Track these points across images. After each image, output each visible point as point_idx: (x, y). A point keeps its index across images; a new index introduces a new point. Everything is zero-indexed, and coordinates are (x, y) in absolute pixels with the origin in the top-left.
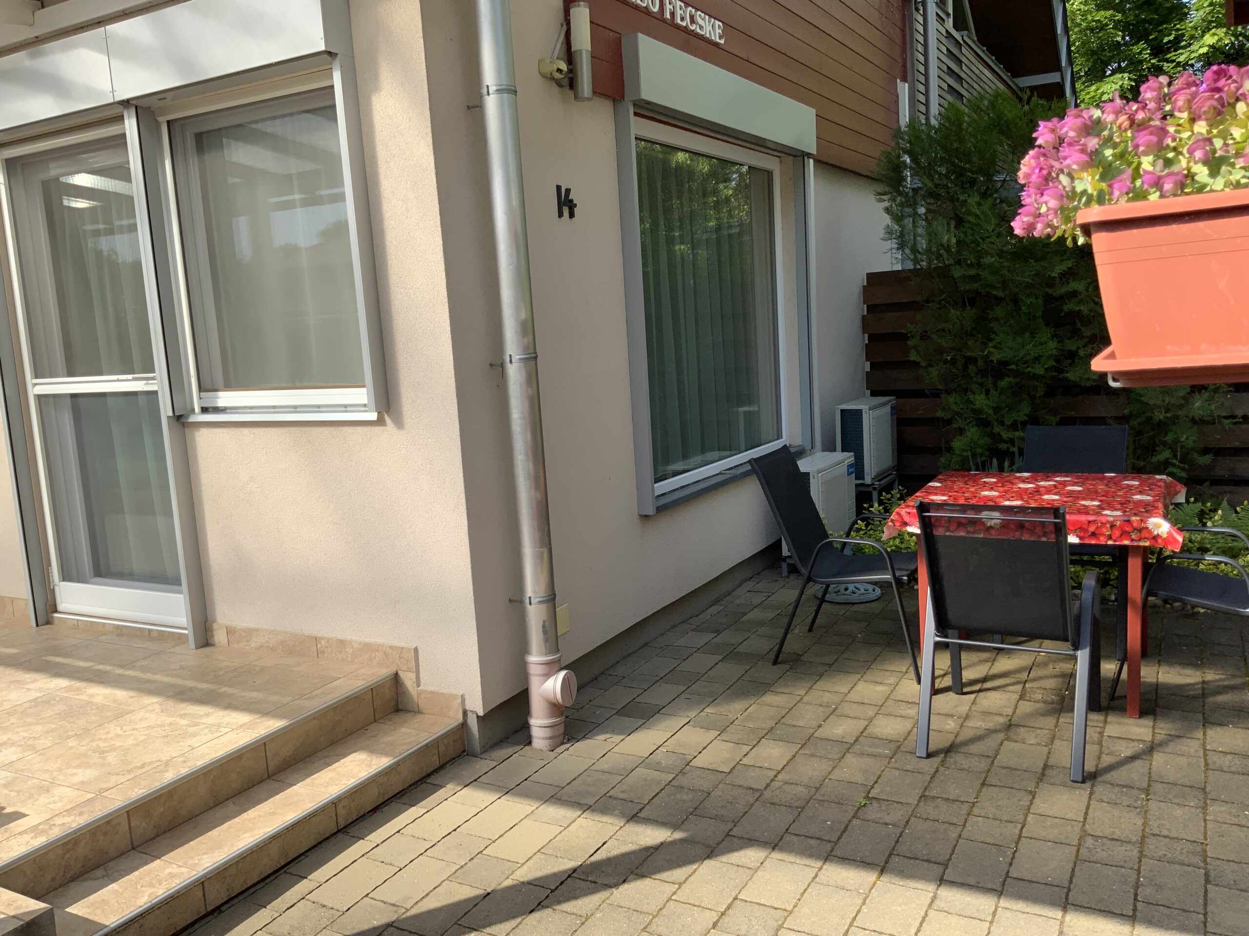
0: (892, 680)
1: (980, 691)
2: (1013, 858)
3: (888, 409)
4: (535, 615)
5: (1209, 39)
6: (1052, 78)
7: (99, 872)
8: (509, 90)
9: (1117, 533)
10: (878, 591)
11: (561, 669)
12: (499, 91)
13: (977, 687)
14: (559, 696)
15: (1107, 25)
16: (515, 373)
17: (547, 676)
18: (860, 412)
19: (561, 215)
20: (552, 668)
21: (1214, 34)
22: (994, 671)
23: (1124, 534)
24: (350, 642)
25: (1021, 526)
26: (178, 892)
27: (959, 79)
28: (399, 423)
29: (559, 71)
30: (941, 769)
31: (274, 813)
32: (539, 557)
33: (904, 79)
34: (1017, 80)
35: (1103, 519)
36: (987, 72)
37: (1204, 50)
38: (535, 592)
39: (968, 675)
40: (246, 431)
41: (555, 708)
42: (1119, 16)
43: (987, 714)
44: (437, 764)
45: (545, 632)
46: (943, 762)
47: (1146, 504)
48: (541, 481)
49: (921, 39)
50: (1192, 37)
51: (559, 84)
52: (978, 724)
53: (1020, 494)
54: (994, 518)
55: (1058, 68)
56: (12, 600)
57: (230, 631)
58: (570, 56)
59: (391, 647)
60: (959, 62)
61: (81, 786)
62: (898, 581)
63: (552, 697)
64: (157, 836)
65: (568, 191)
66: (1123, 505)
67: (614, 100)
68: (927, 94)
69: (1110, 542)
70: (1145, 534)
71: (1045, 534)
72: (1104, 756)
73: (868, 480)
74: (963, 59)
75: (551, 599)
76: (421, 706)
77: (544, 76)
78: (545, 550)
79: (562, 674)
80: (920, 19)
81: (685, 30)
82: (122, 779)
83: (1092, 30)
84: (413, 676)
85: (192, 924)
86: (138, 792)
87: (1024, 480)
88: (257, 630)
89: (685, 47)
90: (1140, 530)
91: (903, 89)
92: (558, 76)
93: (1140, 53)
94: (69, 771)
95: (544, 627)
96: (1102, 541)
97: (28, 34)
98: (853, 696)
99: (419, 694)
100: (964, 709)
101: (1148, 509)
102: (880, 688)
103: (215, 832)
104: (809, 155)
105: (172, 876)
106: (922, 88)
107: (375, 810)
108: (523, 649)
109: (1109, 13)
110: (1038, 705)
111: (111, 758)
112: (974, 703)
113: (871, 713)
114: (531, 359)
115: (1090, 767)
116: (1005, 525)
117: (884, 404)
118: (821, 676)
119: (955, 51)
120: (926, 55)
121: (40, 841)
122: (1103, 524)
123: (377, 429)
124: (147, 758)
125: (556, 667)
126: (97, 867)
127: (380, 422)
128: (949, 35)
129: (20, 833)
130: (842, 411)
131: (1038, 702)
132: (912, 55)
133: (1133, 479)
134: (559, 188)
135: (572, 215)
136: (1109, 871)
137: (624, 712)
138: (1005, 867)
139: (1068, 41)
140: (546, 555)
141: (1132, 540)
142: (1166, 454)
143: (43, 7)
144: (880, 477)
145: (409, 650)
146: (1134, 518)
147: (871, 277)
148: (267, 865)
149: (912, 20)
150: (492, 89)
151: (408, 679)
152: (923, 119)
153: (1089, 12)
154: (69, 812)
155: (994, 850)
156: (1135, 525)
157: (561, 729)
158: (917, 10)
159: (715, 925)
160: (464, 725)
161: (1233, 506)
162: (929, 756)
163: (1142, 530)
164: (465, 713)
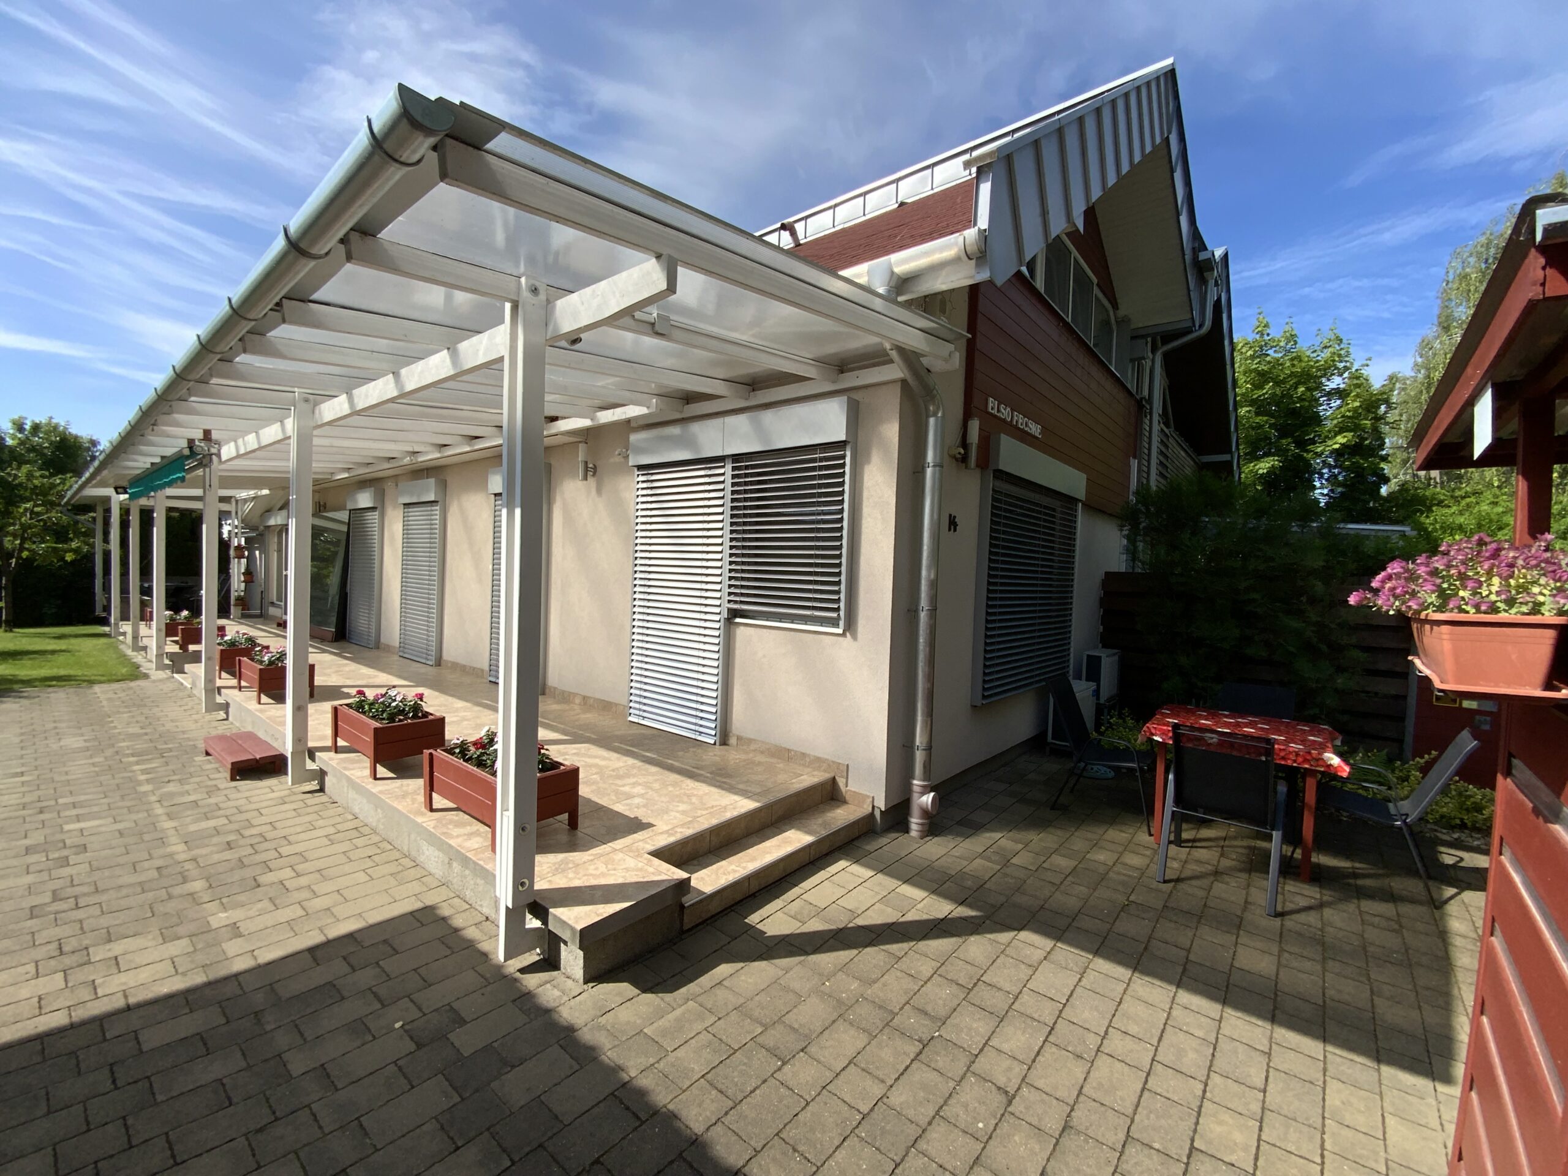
0: (1131, 831)
1: (1192, 847)
2: (1234, 955)
3: (1116, 658)
4: (919, 757)
5: (1341, 439)
6: (1226, 457)
7: (695, 862)
8: (938, 465)
9: (1300, 759)
10: (1113, 773)
11: (931, 791)
12: (934, 466)
13: (1190, 845)
14: (930, 807)
15: (1263, 425)
16: (923, 616)
17: (923, 794)
18: (1100, 658)
19: (950, 530)
20: (926, 790)
21: (1345, 437)
22: (1199, 836)
23: (1306, 761)
24: (809, 755)
25: (1232, 745)
26: (739, 880)
27: (1166, 457)
28: (855, 637)
29: (959, 453)
30: (1174, 892)
31: (779, 846)
32: (924, 722)
33: (1135, 457)
34: (1200, 457)
35: (1291, 749)
36: (1182, 453)
37: (1337, 446)
38: (921, 743)
39: (1185, 835)
40: (765, 630)
41: (925, 813)
42: (1273, 421)
43: (1199, 862)
44: (857, 834)
45: (925, 767)
46: (1174, 887)
47: (1320, 744)
48: (931, 678)
49: (1147, 434)
50: (1327, 437)
51: (957, 460)
52: (1193, 868)
53: (1227, 725)
54: (1214, 739)
55: (1230, 452)
56: (616, 705)
57: (739, 738)
58: (964, 444)
59: (833, 762)
60: (1167, 447)
61: (683, 812)
62: (1141, 769)
63: (925, 806)
64: (721, 847)
65: (955, 517)
66: (1303, 742)
67: (982, 468)
68: (1149, 467)
69: (1295, 765)
70: (1321, 763)
71: (1249, 753)
72: (1287, 903)
73: (1102, 701)
74: (1170, 445)
75: (929, 749)
76: (847, 798)
77: (950, 456)
78: (929, 719)
79: (932, 794)
80: (1148, 422)
81: (1022, 431)
82: (704, 812)
83: (1253, 428)
84: (844, 780)
85: (741, 901)
86: (715, 821)
87: (1226, 716)
88: (754, 740)
89: (1022, 440)
90: (1318, 760)
91: (1134, 464)
92: (959, 456)
93: (1288, 445)
94: (675, 804)
95: (924, 764)
96: (1289, 763)
97: (678, 416)
98: (1106, 837)
99: (846, 792)
100: (1183, 857)
101: (1323, 748)
102: (1124, 835)
103: (750, 851)
104: (1080, 501)
105: (735, 871)
106: (1146, 463)
107: (827, 855)
108: (909, 775)
109: (1265, 418)
110: (1234, 863)
111: (694, 800)
112: (1189, 854)
113: (1120, 849)
114: (933, 611)
115: (1279, 909)
116: (1221, 744)
117: (1114, 654)
118: (1083, 821)
119: (1165, 440)
120: (1150, 443)
121: (672, 839)
122: (1290, 753)
123: (841, 639)
124: (715, 803)
125: (929, 789)
126: (693, 859)
127: (843, 635)
128: (1162, 430)
129: (661, 833)
130: (1088, 656)
131: (1233, 860)
132: (1141, 443)
133: (1304, 726)
134: (950, 515)
135: (955, 530)
136: (1305, 976)
137: (960, 823)
138: (1230, 960)
139: (1237, 437)
140: (929, 722)
141: (1311, 765)
142: (1316, 711)
143: (688, 404)
144: (1108, 700)
145: (843, 765)
146: (1313, 752)
147: (1107, 574)
148: (777, 874)
149: (1142, 422)
150: (931, 465)
151: (841, 782)
152: (1145, 482)
153: (1251, 417)
154: (682, 826)
155: (1219, 947)
156: (1314, 756)
157: (926, 828)
158: (1146, 416)
159: (1045, 958)
160: (872, 814)
161: (1367, 751)
162: (1165, 882)
163: (1319, 760)
164: (873, 807)
